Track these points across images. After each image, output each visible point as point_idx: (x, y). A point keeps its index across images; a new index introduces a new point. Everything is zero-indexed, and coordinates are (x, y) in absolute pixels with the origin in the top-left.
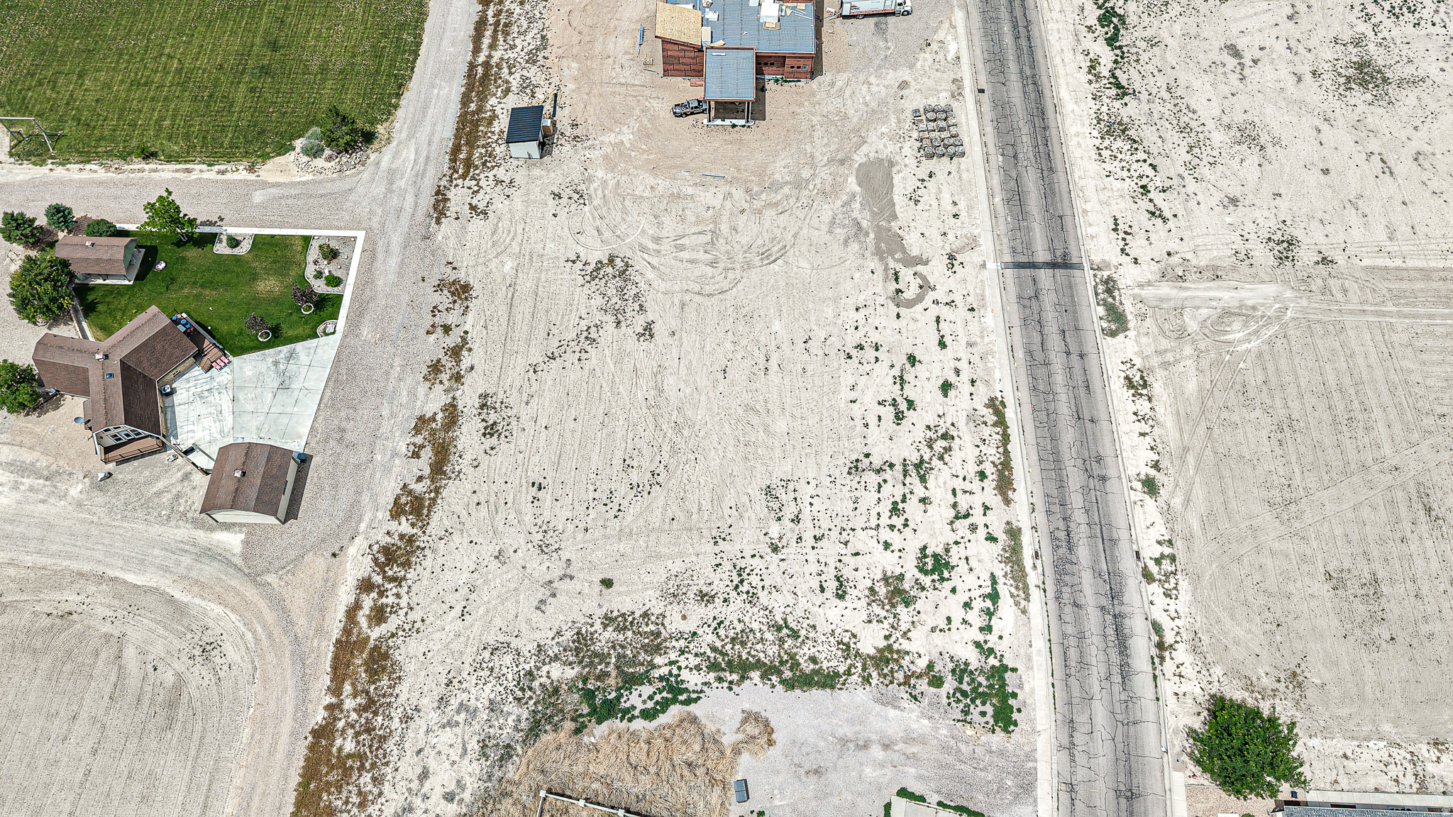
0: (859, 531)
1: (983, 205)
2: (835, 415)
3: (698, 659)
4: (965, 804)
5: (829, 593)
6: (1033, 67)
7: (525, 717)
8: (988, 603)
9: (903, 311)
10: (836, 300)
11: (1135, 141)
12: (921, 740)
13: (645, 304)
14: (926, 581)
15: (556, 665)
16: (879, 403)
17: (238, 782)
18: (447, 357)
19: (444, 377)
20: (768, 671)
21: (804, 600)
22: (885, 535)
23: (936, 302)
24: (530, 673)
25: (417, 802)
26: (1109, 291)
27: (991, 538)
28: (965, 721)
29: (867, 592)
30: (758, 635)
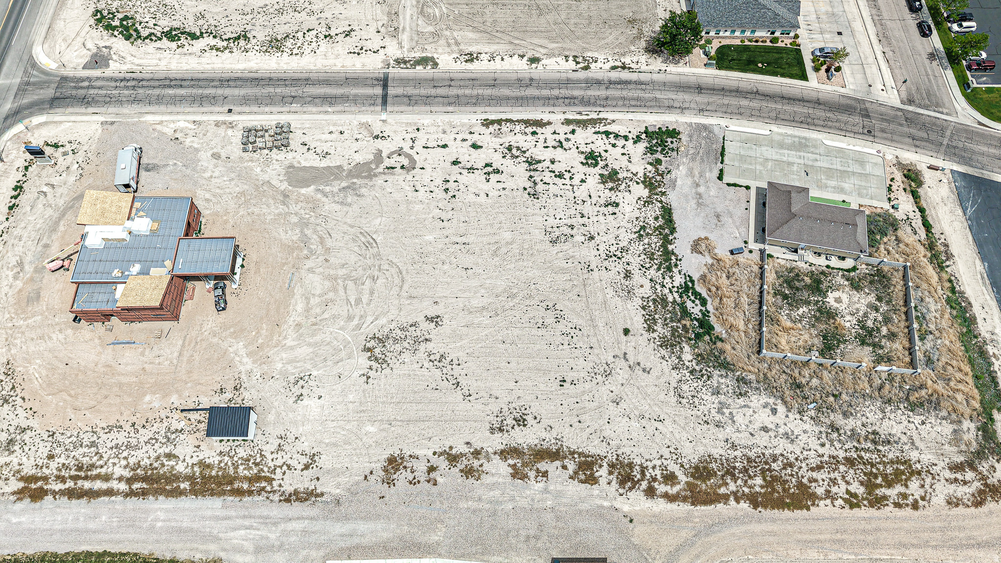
0: (576, 195)
1: (335, 117)
2: (497, 205)
3: (666, 277)
4: (719, 152)
5: (616, 211)
6: (213, 80)
7: (718, 373)
8: (612, 136)
9: (418, 165)
10: (408, 202)
11: (287, 36)
12: (691, 171)
13: (410, 323)
14: (601, 164)
15: (684, 357)
16: (488, 181)
17: (797, 554)
18: (458, 465)
19: (476, 463)
20: (666, 241)
21: (622, 223)
22: (576, 181)
23: (412, 148)
24: (691, 372)
25: (781, 431)
26: (405, 62)
27: (573, 132)
28: (677, 151)
29: (613, 192)
30: (646, 246)
